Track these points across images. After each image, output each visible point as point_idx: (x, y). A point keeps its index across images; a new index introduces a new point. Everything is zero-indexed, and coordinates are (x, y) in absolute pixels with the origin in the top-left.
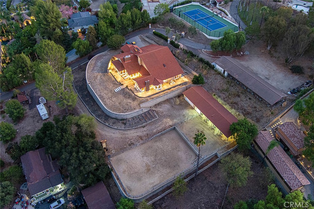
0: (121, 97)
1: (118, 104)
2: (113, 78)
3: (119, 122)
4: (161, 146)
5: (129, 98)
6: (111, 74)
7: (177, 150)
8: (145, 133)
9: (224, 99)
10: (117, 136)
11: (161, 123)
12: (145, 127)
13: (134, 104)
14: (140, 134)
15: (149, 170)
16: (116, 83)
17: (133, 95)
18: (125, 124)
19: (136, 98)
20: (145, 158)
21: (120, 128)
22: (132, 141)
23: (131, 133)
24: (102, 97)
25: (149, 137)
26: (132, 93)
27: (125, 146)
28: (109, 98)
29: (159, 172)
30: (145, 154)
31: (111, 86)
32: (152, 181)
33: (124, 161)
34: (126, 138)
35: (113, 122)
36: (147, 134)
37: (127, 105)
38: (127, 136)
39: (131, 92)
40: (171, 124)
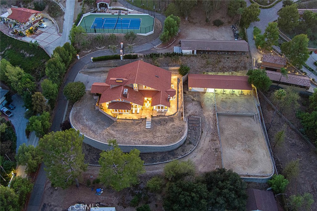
0: (159, 127)
1: (168, 134)
2: (127, 121)
3: (185, 146)
4: (230, 132)
5: (167, 123)
6: (121, 120)
7: (239, 124)
8: (209, 135)
9: (212, 70)
10: (200, 156)
11: (206, 119)
12: (203, 131)
13: (177, 123)
14: (208, 139)
15: (249, 151)
16: (137, 122)
17: (166, 117)
18: (190, 143)
19: (172, 118)
20: (236, 148)
21: (192, 149)
22: (213, 148)
23: (203, 144)
24: (147, 142)
25: (216, 134)
26: (164, 117)
27: (216, 155)
28: (154, 138)
29: (255, 146)
30: (232, 146)
31: (137, 128)
32: (262, 154)
33: (232, 163)
34: (206, 151)
35: (181, 151)
36: (212, 134)
37: (174, 128)
38: (204, 149)
39: (161, 117)
40: (212, 114)
